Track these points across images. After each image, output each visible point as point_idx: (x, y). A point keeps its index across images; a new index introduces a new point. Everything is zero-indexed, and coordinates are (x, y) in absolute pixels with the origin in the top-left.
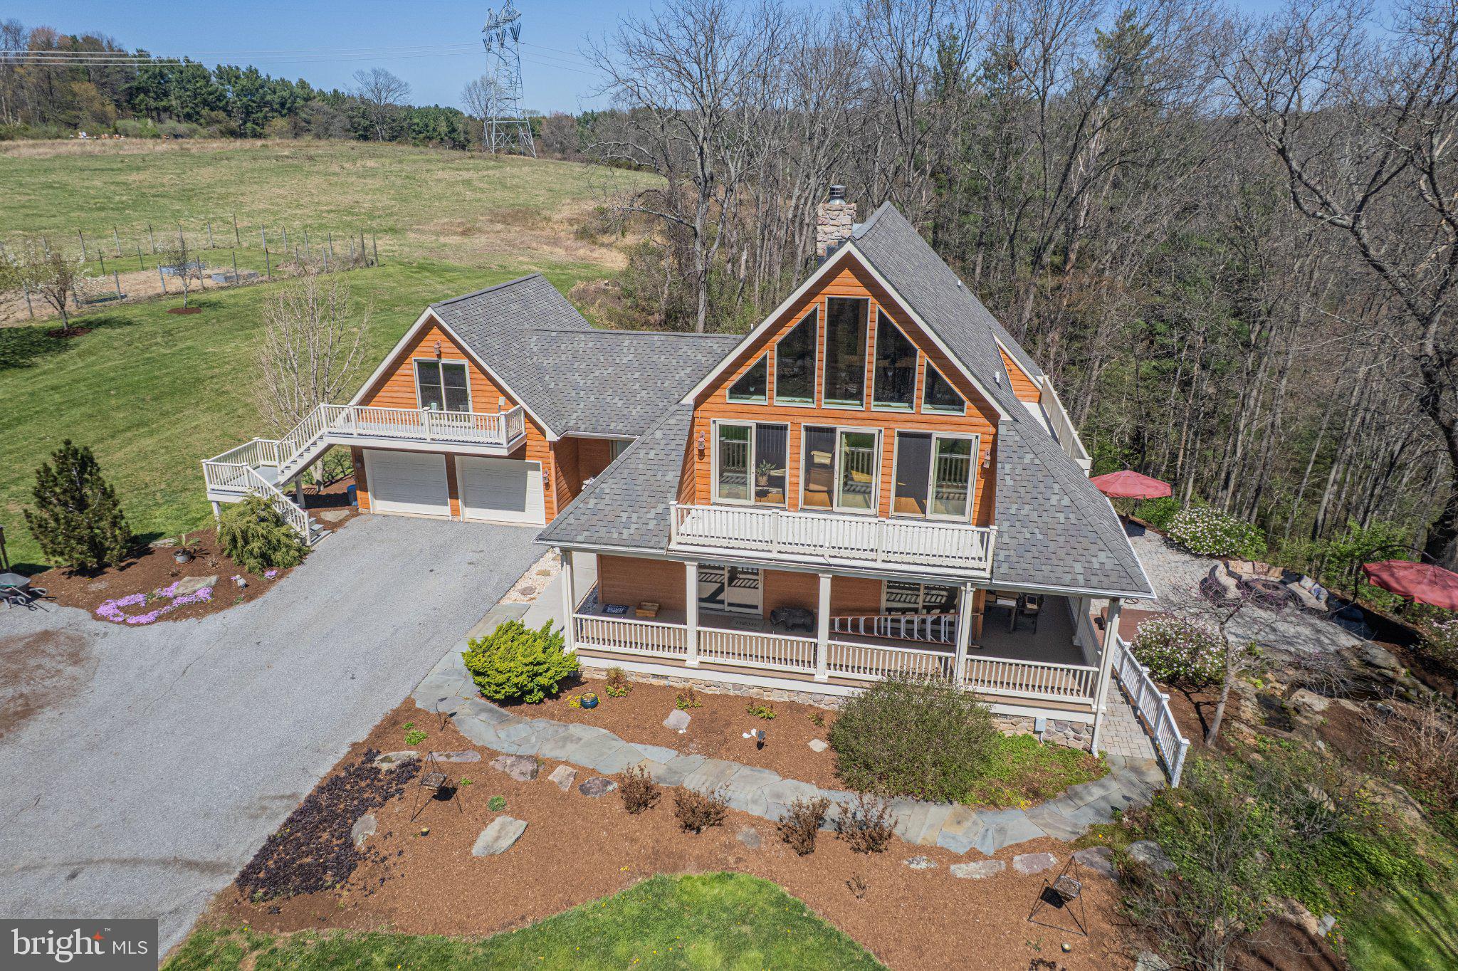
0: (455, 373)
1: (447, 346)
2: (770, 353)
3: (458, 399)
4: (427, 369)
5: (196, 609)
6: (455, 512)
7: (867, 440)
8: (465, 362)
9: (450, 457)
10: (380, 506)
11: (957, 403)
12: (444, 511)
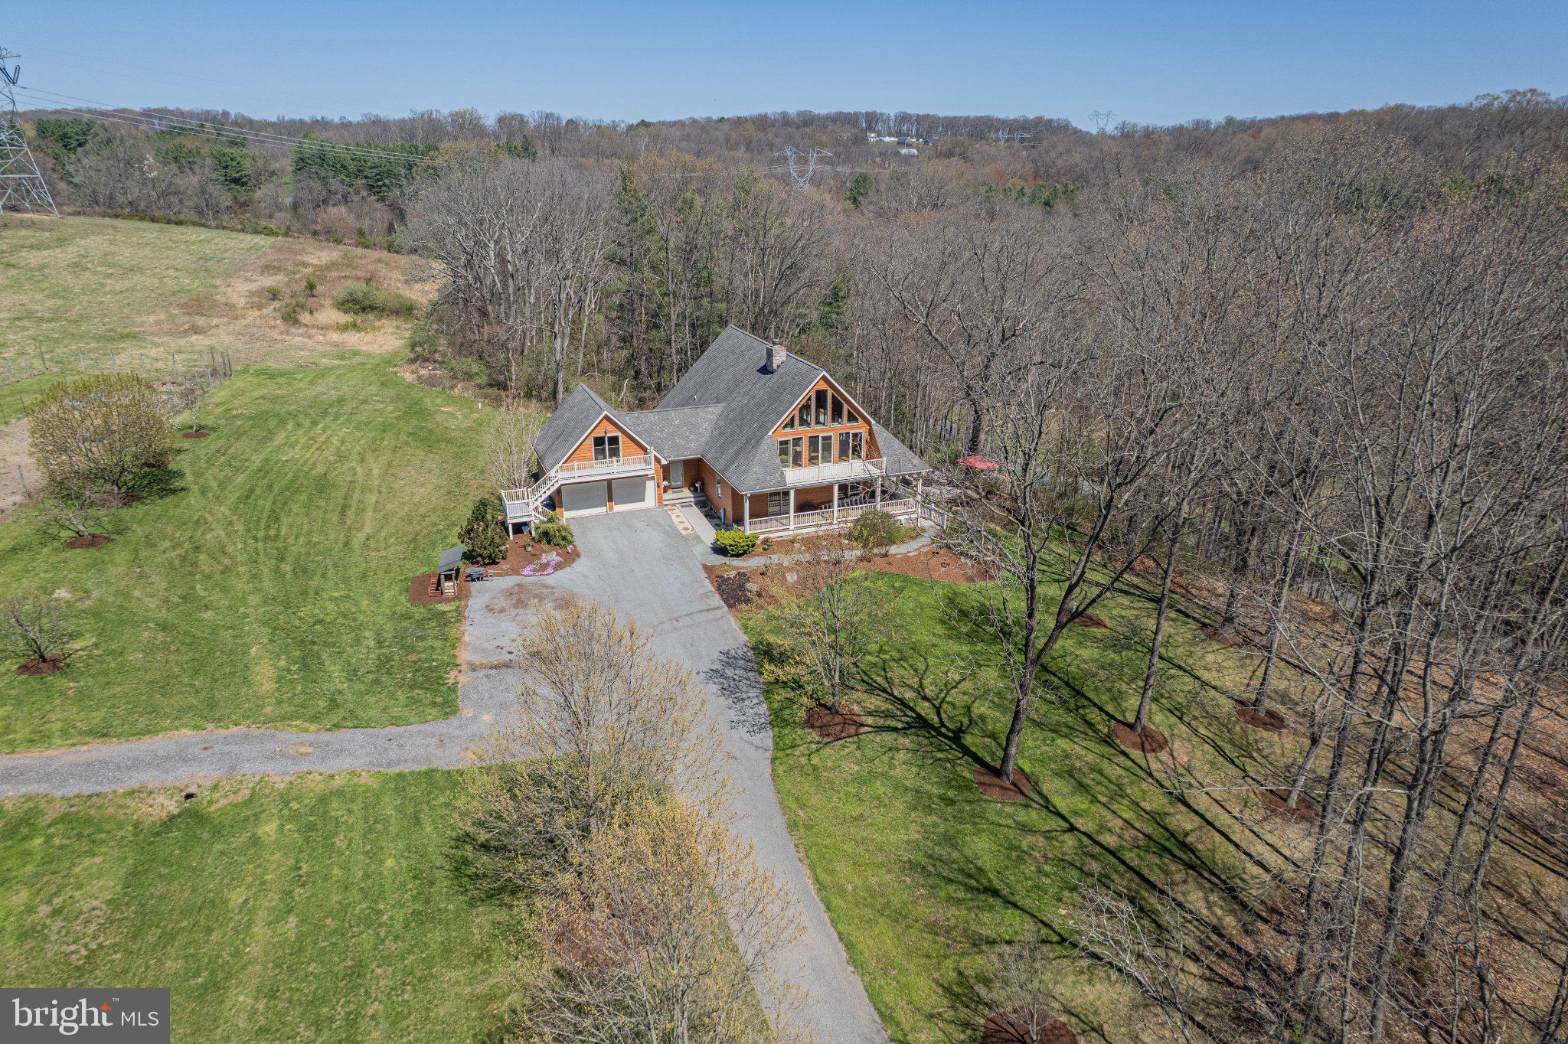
0: (614, 441)
1: (610, 427)
2: (797, 412)
3: (615, 453)
4: (599, 442)
5: (558, 567)
6: (611, 508)
7: (829, 438)
8: (619, 434)
9: (609, 481)
10: (567, 515)
11: (856, 420)
12: (602, 510)
